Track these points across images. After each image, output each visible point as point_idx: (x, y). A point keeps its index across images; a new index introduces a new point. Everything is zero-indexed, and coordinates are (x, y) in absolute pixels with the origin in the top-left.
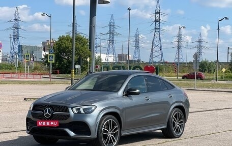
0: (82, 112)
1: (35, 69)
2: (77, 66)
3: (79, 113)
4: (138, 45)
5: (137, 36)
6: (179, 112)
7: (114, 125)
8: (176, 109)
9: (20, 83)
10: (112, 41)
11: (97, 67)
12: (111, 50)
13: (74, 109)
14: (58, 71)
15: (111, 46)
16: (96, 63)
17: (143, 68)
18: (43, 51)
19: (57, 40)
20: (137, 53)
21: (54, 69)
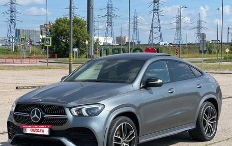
0: (85, 113)
1: (32, 53)
2: (76, 50)
3: (81, 115)
4: (137, 27)
5: (135, 18)
6: (211, 106)
7: (129, 130)
8: (207, 102)
9: (15, 68)
10: (110, 24)
11: (96, 50)
12: (110, 32)
13: (74, 110)
14: (56, 55)
15: (110, 29)
16: (95, 46)
17: (144, 50)
18: (41, 35)
19: (54, 23)
20: (135, 35)
21: (52, 53)
